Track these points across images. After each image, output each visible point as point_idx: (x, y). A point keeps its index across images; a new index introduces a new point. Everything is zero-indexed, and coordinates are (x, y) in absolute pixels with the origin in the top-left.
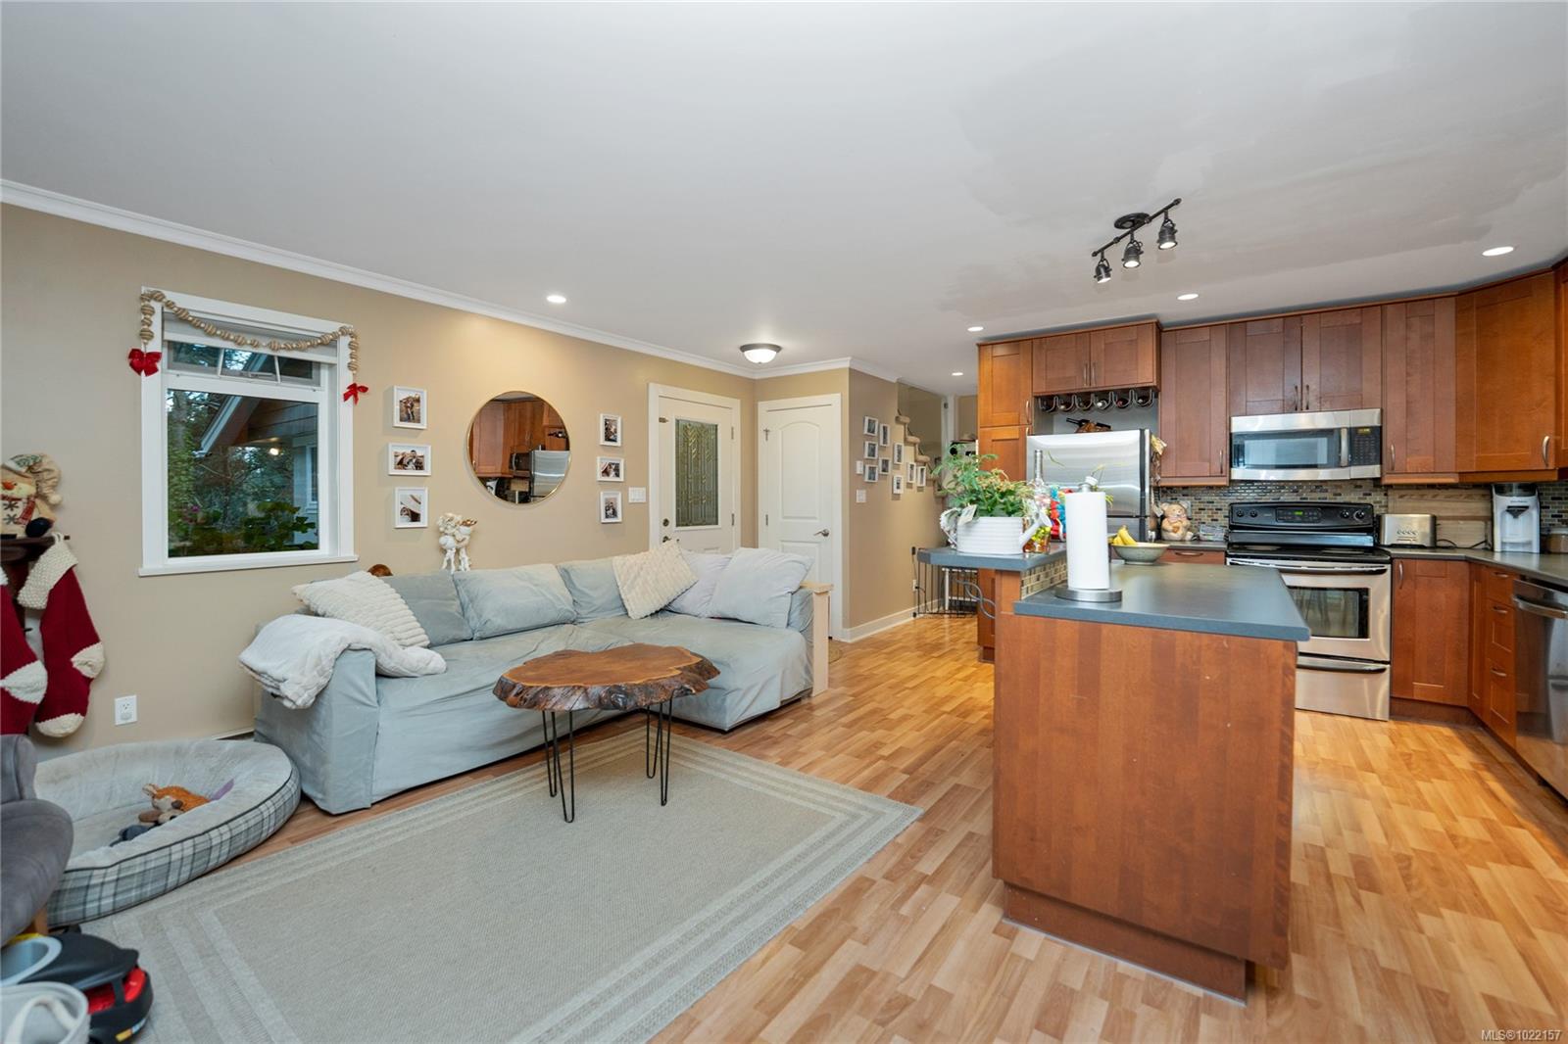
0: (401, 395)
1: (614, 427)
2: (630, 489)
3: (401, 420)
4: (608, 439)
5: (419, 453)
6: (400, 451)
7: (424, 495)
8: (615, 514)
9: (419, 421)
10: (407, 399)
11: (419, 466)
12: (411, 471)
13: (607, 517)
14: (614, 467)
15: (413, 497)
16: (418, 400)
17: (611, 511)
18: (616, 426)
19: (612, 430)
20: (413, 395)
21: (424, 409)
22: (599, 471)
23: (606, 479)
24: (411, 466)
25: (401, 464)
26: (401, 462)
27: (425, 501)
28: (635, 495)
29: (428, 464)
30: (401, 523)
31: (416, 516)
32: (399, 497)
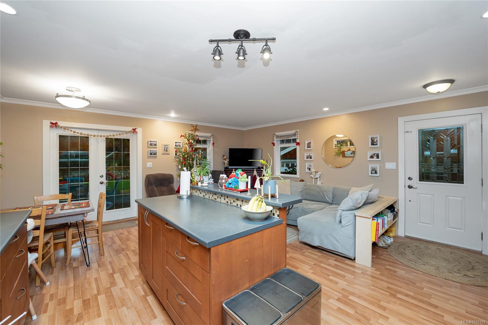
0: (307, 142)
1: (376, 140)
2: (386, 163)
3: (307, 148)
4: (372, 144)
5: (311, 155)
6: (307, 155)
7: (312, 164)
8: (376, 172)
9: (311, 148)
10: (308, 143)
11: (311, 158)
12: (309, 159)
13: (372, 173)
14: (376, 155)
15: (309, 165)
16: (310, 143)
17: (374, 171)
18: (377, 139)
19: (375, 141)
20: (309, 142)
21: (312, 145)
22: (369, 157)
23: (372, 159)
24: (309, 158)
25: (307, 158)
26: (307, 157)
27: (312, 166)
28: (390, 166)
29: (313, 157)
30: (307, 171)
31: (310, 169)
32: (307, 165)
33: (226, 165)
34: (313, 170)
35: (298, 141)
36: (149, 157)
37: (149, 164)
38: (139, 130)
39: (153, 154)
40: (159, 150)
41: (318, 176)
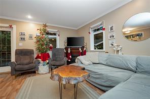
3: (110, 30)
5: (113, 35)
6: (110, 35)
7: (114, 41)
9: (113, 30)
10: (111, 27)
11: (113, 37)
15: (112, 42)
16: (113, 27)
25: (110, 37)
30: (111, 46)
31: (112, 45)
32: (110, 42)
33: (66, 46)
34: (115, 45)
35: (103, 27)
36: (20, 41)
37: (21, 44)
38: (14, 27)
39: (23, 39)
40: (27, 37)
41: (119, 49)
